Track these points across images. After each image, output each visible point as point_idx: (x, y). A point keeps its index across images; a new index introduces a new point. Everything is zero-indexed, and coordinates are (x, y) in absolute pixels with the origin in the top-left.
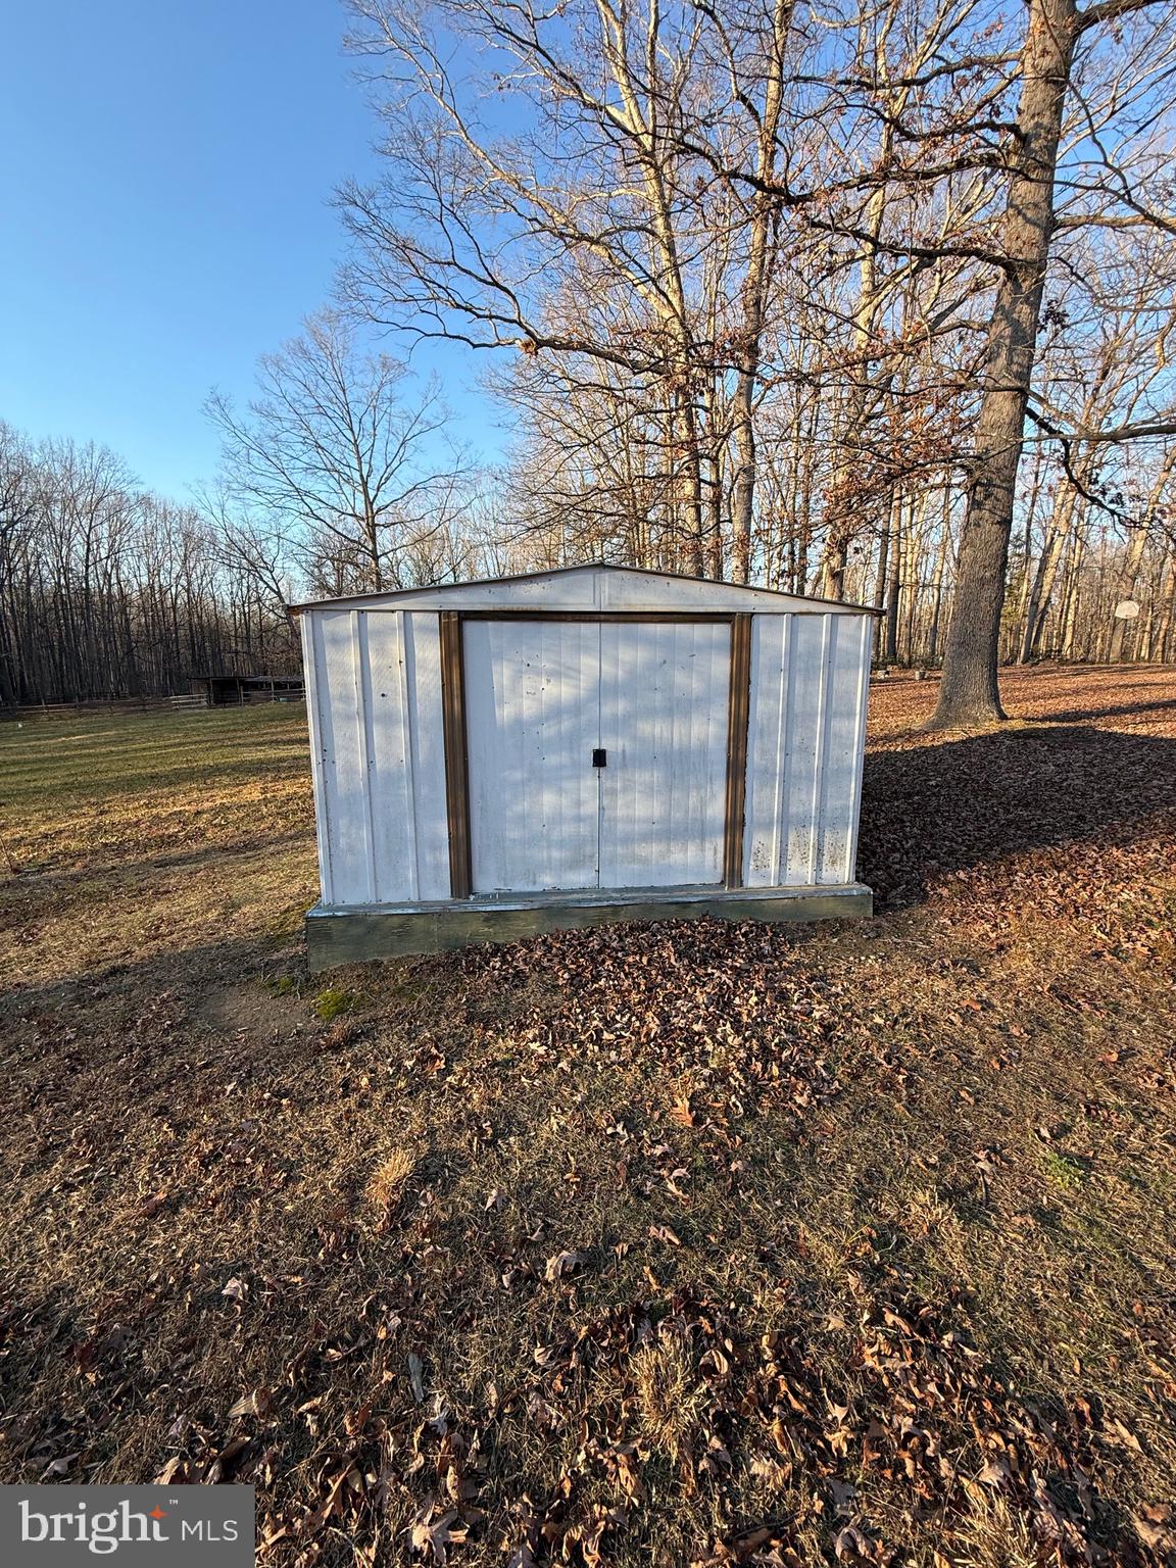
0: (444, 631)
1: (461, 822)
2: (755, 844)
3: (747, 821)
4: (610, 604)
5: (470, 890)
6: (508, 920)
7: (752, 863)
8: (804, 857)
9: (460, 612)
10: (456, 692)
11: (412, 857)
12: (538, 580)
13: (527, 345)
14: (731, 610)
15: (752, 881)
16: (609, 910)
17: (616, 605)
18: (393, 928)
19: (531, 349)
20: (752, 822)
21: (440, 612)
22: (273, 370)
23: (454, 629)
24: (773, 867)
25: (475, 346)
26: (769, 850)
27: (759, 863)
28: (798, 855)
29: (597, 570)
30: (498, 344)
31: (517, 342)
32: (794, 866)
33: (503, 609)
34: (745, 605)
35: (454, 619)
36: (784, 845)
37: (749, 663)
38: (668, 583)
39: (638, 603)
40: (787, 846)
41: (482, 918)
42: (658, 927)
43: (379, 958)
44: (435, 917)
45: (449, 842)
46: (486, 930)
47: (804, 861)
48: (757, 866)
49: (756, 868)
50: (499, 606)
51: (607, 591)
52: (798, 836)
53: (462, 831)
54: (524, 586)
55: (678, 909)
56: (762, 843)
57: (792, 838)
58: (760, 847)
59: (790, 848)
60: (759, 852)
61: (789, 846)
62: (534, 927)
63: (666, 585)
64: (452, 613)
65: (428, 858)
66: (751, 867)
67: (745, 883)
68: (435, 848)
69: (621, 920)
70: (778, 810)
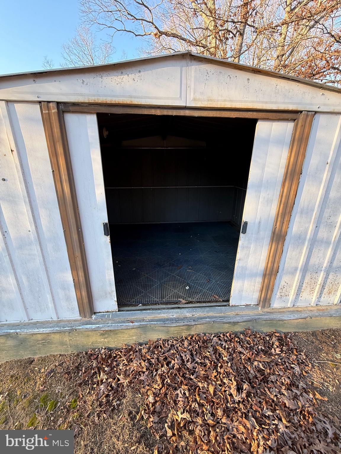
0: (46, 120)
1: (81, 274)
2: (283, 283)
3: (280, 271)
4: (194, 100)
5: (93, 312)
6: (116, 334)
7: (278, 294)
8: (312, 290)
9: (58, 103)
10: (65, 177)
12: (129, 70)
13: (156, 35)
14: (300, 108)
15: (276, 304)
16: (184, 328)
17: (199, 100)
18: (38, 341)
19: (157, 36)
20: (283, 270)
21: (40, 102)
22: (67, 51)
23: (55, 119)
24: (292, 297)
25: (136, 36)
26: (291, 286)
27: (283, 294)
28: (309, 289)
29: (184, 62)
30: (145, 35)
31: (152, 33)
32: (305, 295)
33: (97, 101)
34: (312, 104)
35: (54, 111)
36: (301, 283)
37: (304, 156)
38: (248, 79)
39: (220, 98)
40: (303, 284)
41: (99, 334)
42: (217, 341)
43: (32, 357)
44: (67, 334)
45: (75, 285)
46: (103, 340)
47: (311, 292)
48: (281, 296)
49: (280, 297)
50: (93, 98)
51: (192, 86)
52: (311, 278)
53: (82, 279)
54: (115, 78)
55: (230, 326)
56: (287, 282)
57: (307, 279)
58: (286, 284)
59: (304, 285)
60: (284, 287)
61: (304, 284)
62: (134, 338)
63: (246, 81)
64: (51, 104)
65: (61, 294)
66: (277, 296)
67: (271, 305)
68: (64, 288)
69: (192, 333)
70: (302, 263)
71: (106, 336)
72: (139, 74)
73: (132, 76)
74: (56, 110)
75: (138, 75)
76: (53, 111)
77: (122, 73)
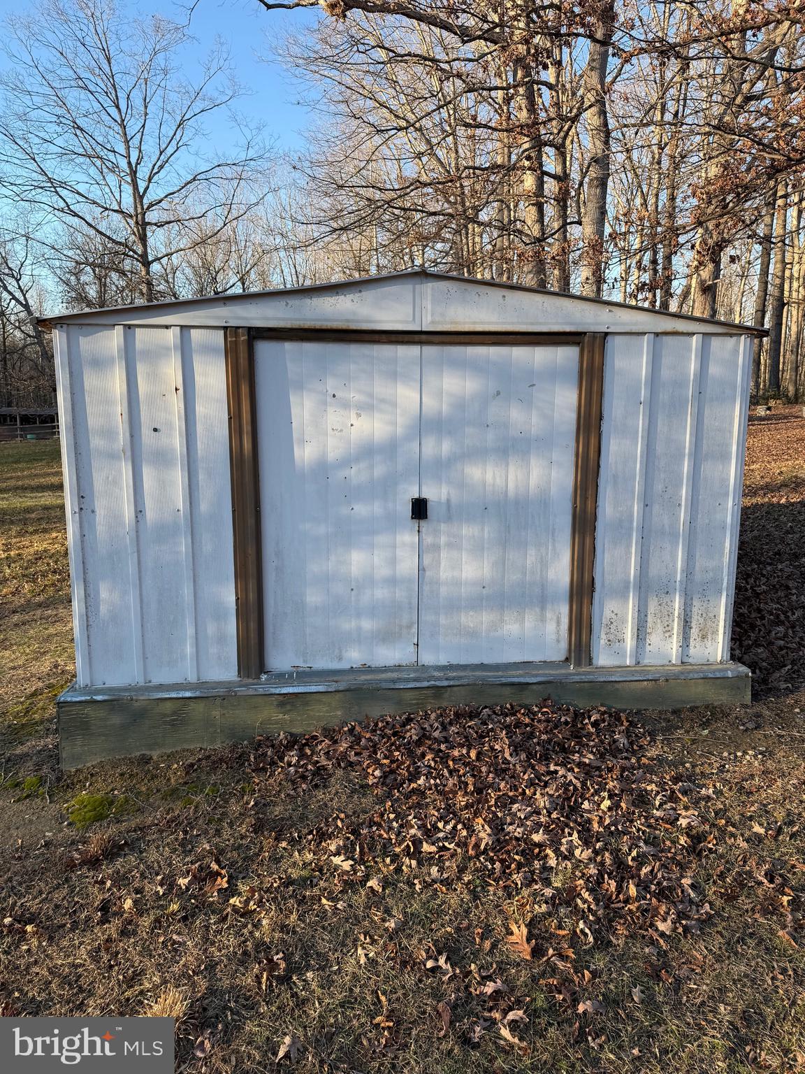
0: (231, 352)
1: (252, 585)
2: (607, 614)
3: (597, 585)
4: (433, 322)
5: (262, 668)
6: (306, 704)
7: (603, 636)
8: (668, 630)
9: (250, 329)
10: (247, 428)
11: (190, 631)
12: (346, 291)
13: (333, 6)
14: (580, 330)
15: (603, 658)
16: (430, 692)
17: (439, 323)
18: (165, 715)
19: (338, 11)
20: (603, 586)
21: (225, 328)
22: (23, 35)
23: (243, 349)
24: (629, 642)
25: (269, 7)
26: (624, 621)
27: (612, 637)
28: (660, 627)
29: (417, 280)
32: (655, 640)
33: (302, 326)
34: (597, 324)
35: (244, 338)
36: (642, 615)
37: (601, 394)
38: (504, 296)
39: (467, 320)
40: (646, 616)
41: (275, 703)
42: (490, 713)
43: (148, 753)
44: (218, 701)
45: (237, 610)
46: (281, 716)
47: (667, 635)
48: (609, 641)
49: (608, 643)
50: (298, 323)
51: (429, 307)
52: (660, 605)
53: (252, 596)
54: (329, 299)
55: (513, 691)
56: (615, 612)
57: (652, 607)
58: (614, 617)
59: (650, 619)
60: (612, 623)
61: (649, 616)
62: (339, 713)
63: (501, 298)
64: (241, 330)
65: (211, 629)
66: (602, 642)
67: (594, 661)
68: (219, 616)
69: (444, 704)
70: (635, 573)
71: (288, 707)
72: (359, 294)
73: (350, 297)
74: (246, 337)
75: (357, 295)
76: (242, 338)
77: (337, 293)
